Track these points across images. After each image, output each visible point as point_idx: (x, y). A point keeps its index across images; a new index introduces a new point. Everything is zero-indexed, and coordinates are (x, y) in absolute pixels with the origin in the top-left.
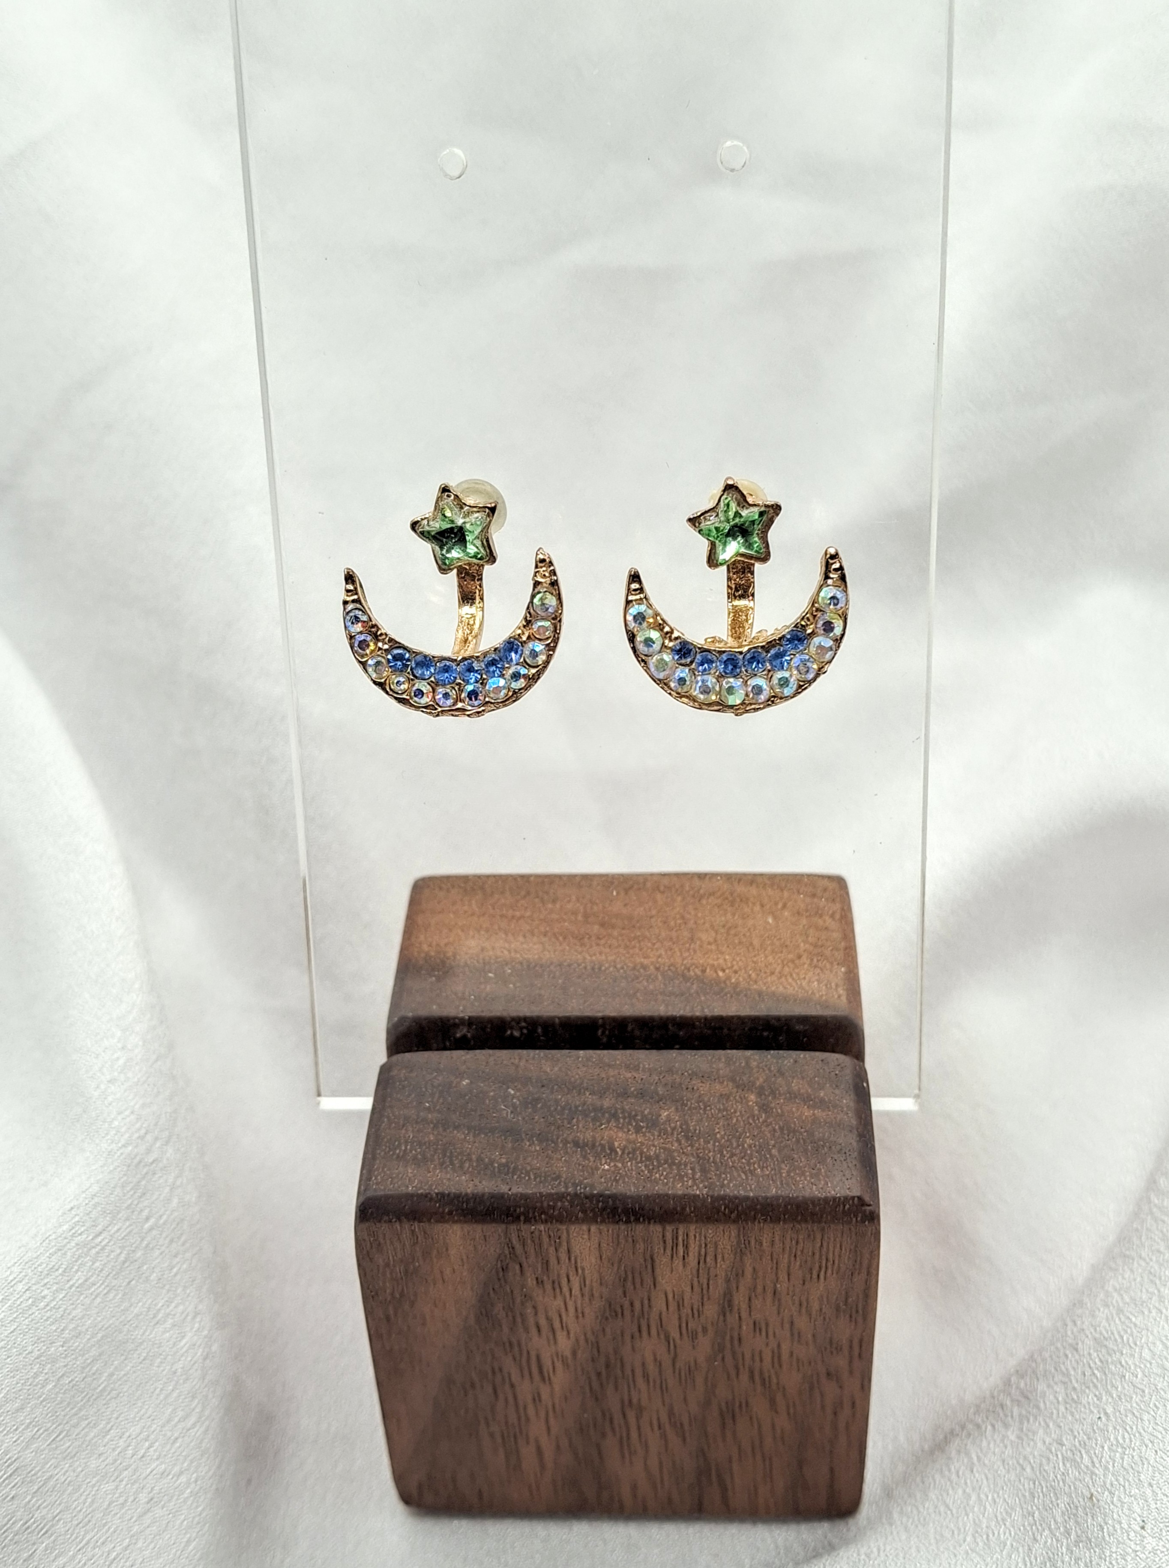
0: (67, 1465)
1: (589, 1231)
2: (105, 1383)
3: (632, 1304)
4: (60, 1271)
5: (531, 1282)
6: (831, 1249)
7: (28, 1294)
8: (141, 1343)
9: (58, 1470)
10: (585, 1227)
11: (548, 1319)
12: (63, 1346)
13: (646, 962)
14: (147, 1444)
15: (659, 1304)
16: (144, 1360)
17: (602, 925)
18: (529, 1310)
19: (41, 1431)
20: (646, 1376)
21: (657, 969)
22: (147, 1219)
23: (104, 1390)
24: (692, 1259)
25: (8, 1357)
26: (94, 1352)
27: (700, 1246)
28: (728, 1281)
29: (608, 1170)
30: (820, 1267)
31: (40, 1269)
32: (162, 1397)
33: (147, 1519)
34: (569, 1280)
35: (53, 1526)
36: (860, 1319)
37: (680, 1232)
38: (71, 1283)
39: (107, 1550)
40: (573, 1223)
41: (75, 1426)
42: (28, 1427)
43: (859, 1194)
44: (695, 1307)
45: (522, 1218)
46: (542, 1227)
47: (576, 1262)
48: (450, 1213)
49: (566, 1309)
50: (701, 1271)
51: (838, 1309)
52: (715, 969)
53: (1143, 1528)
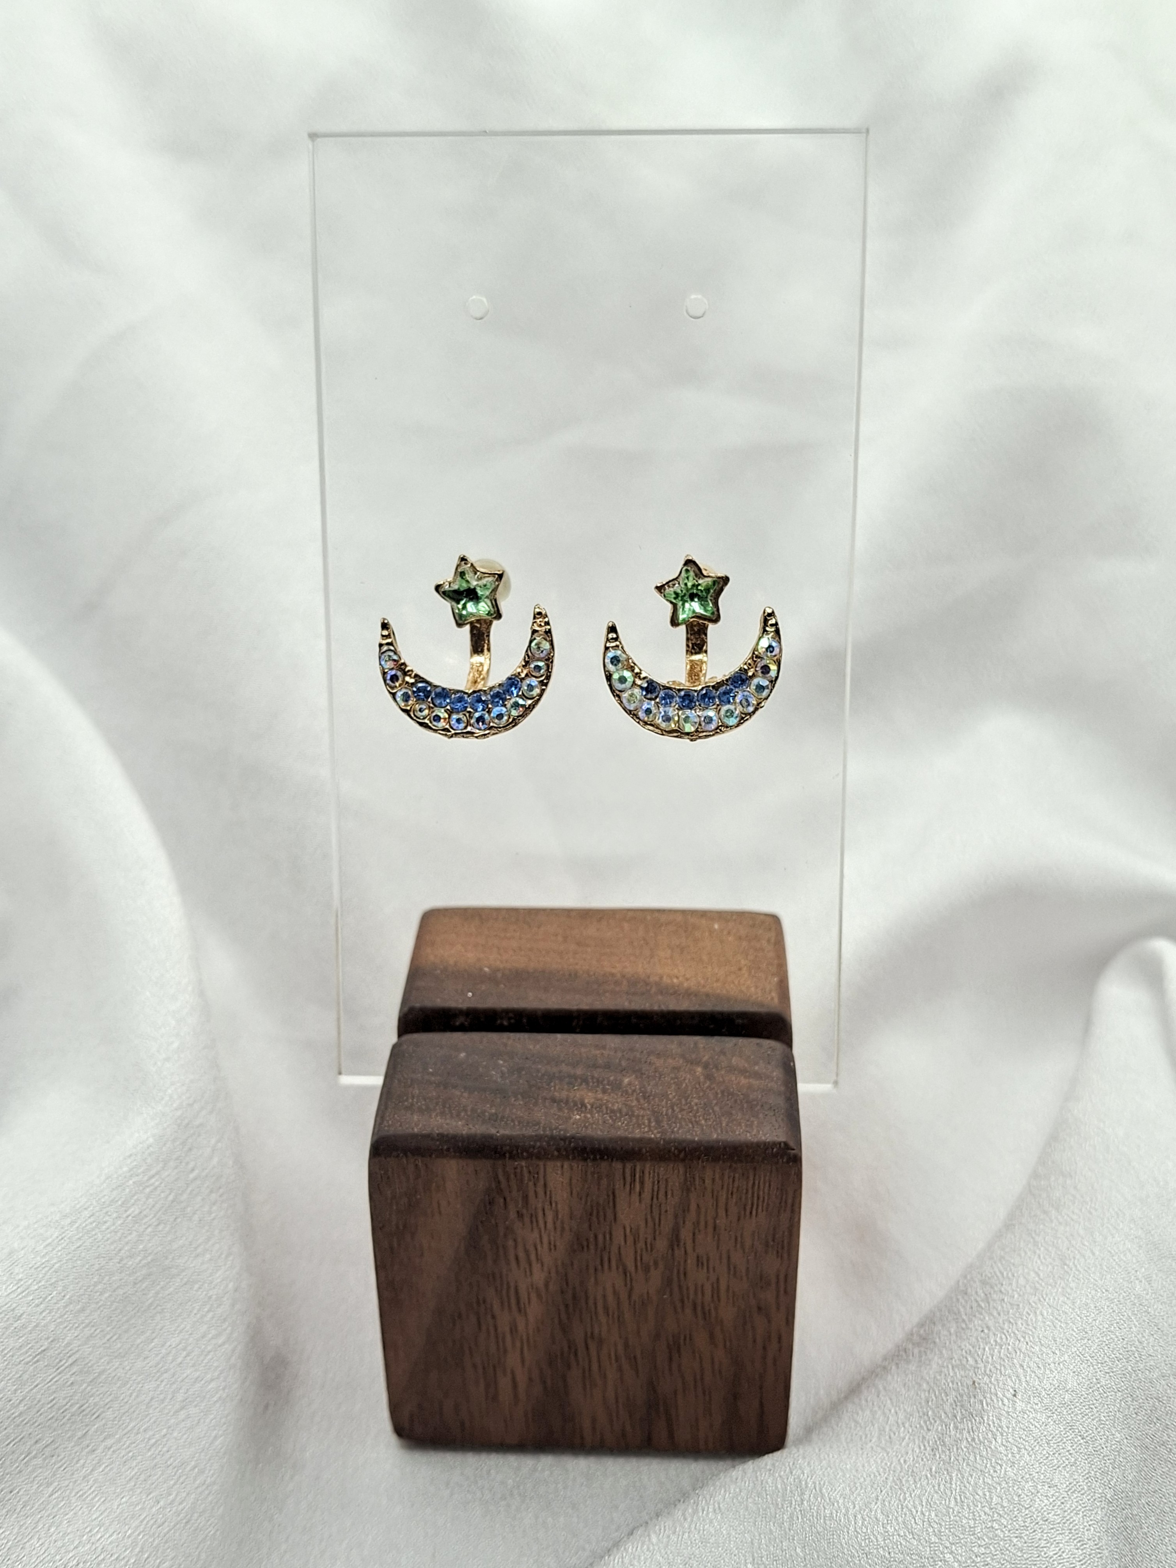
0: (118, 1363)
1: (562, 1167)
2: (152, 1299)
3: (596, 1237)
4: (120, 1203)
5: (513, 1215)
6: (762, 1187)
7: (92, 1219)
8: (183, 1271)
9: (111, 1365)
10: (559, 1164)
11: (527, 1252)
12: (119, 1263)
13: (614, 971)
14: (185, 1353)
15: (618, 1238)
16: (185, 1284)
17: (579, 944)
18: (511, 1243)
19: (98, 1331)
20: (606, 1308)
21: (623, 976)
22: (193, 1170)
23: (151, 1304)
24: (647, 1195)
25: (74, 1267)
26: (144, 1271)
27: (653, 1183)
28: (676, 1216)
29: (579, 1119)
30: (752, 1204)
31: (103, 1200)
32: (198, 1316)
33: (182, 1415)
34: (544, 1214)
35: (103, 1412)
36: (785, 1255)
37: (638, 1170)
38: (128, 1213)
39: (148, 1436)
40: (550, 1159)
41: (126, 1331)
42: (87, 1326)
43: (784, 1140)
44: (649, 1241)
45: (507, 1155)
46: (523, 1163)
47: (551, 1197)
48: (448, 1150)
49: (542, 1243)
50: (654, 1206)
51: (767, 1245)
52: (669, 976)
53: (1015, 1395)
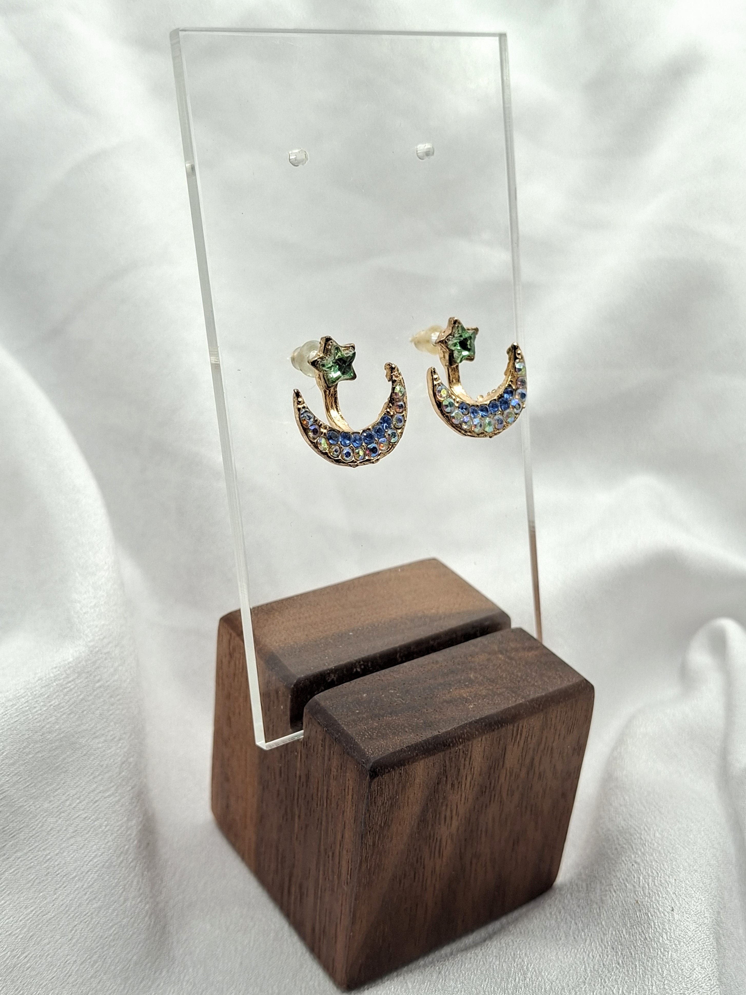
0: (32, 802)
2: (60, 762)
4: (46, 696)
7: (26, 704)
8: (84, 746)
9: (27, 803)
12: (41, 736)
14: (78, 801)
16: (84, 755)
19: (22, 779)
22: (99, 681)
23: (59, 766)
25: (12, 734)
26: (57, 743)
31: (35, 693)
32: (91, 777)
33: (72, 841)
35: (18, 834)
38: (51, 703)
39: (45, 853)
41: (40, 782)
42: (15, 775)
